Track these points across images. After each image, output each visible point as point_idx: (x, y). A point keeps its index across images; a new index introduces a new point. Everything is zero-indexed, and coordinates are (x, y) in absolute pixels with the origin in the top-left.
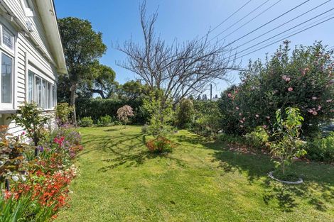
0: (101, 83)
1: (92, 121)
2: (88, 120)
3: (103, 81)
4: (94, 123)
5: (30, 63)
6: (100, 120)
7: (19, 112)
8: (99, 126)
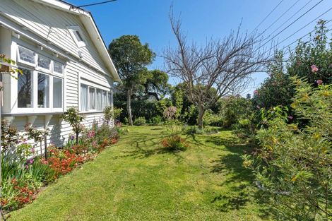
0: (157, 87)
1: (145, 120)
2: (142, 119)
3: (158, 84)
4: (147, 122)
5: (82, 78)
6: (152, 120)
7: (67, 113)
8: (150, 125)
